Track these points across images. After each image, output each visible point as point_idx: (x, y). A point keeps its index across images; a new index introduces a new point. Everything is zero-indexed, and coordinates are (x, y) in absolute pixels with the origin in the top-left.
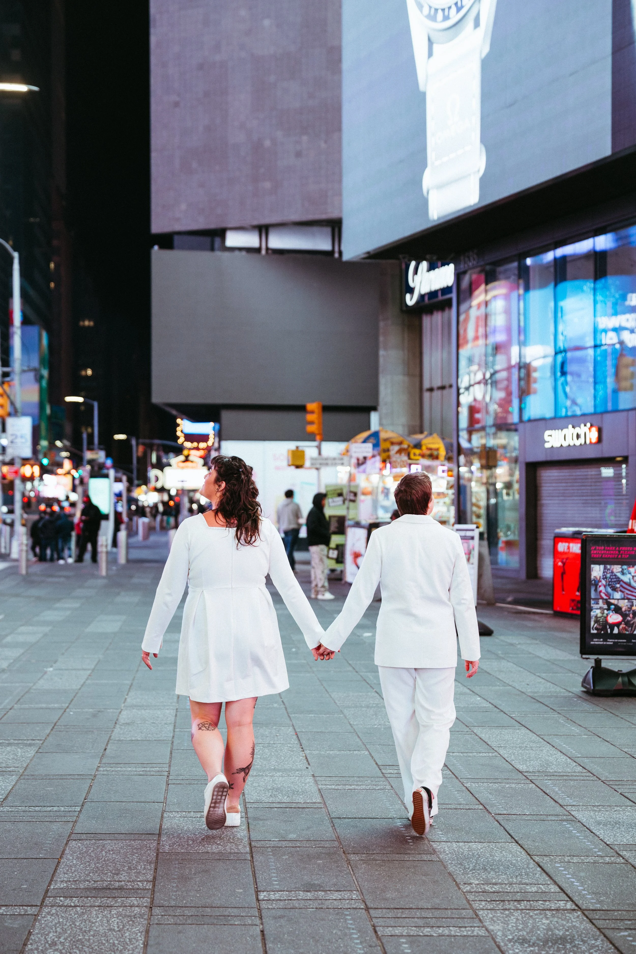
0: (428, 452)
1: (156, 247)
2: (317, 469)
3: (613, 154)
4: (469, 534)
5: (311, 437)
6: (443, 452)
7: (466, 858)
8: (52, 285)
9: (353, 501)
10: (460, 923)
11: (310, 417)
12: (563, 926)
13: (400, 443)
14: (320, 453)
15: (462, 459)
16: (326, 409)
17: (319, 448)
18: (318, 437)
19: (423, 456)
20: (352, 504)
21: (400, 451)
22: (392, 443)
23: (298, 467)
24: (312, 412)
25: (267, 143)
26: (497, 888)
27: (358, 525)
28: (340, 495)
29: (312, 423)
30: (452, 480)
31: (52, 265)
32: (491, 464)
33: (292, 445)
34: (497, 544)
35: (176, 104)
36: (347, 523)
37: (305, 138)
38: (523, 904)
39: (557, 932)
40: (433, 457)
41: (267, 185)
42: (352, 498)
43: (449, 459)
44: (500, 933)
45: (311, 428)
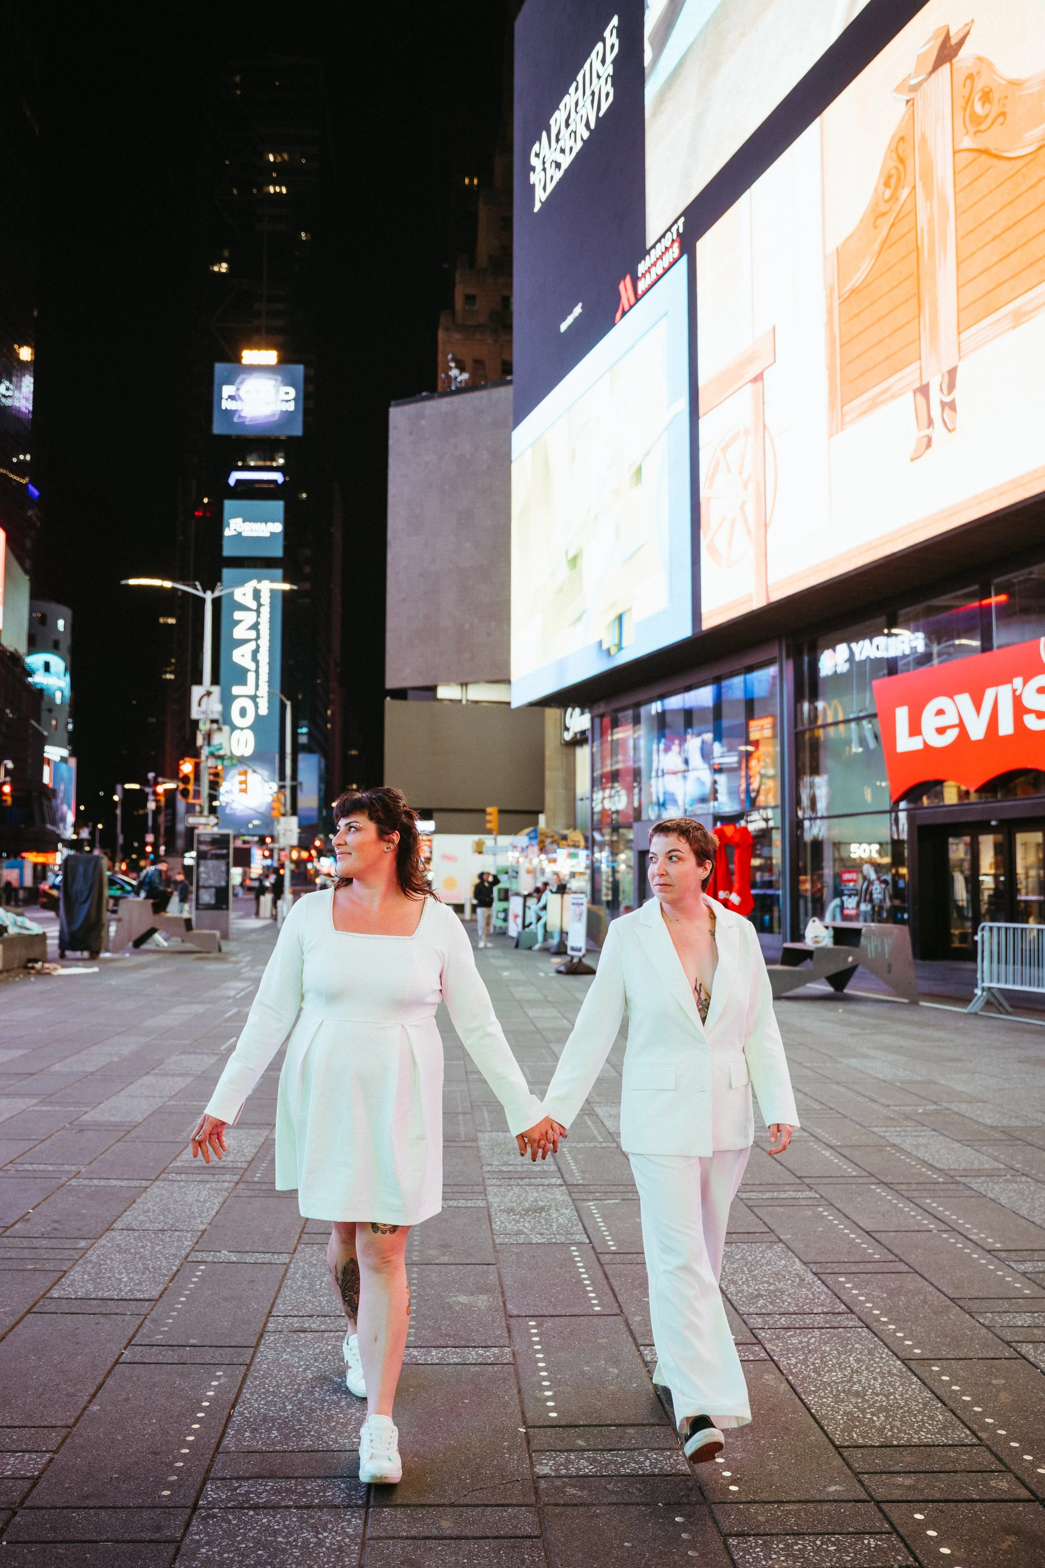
0: (572, 843)
1: (388, 699)
2: (494, 855)
3: (693, 634)
4: (580, 901)
5: (489, 832)
6: (582, 843)
7: (499, 1144)
8: (329, 726)
9: (516, 878)
10: (469, 1196)
11: (488, 818)
12: (547, 1198)
13: (552, 837)
14: (496, 843)
15: (596, 849)
16: (501, 812)
17: (495, 839)
18: (495, 832)
19: (569, 846)
20: (514, 880)
21: (552, 842)
22: (547, 837)
23: (480, 853)
24: (490, 814)
25: (467, 626)
26: (511, 1168)
27: (517, 894)
28: (507, 873)
29: (490, 822)
30: (589, 862)
31: (329, 712)
32: (615, 851)
33: (476, 838)
34: (618, 908)
35: (404, 600)
36: (510, 893)
37: (493, 624)
38: (524, 1181)
39: (540, 1203)
40: (576, 846)
41: (467, 655)
42: (514, 874)
43: (586, 848)
44: (496, 1205)
45: (488, 826)
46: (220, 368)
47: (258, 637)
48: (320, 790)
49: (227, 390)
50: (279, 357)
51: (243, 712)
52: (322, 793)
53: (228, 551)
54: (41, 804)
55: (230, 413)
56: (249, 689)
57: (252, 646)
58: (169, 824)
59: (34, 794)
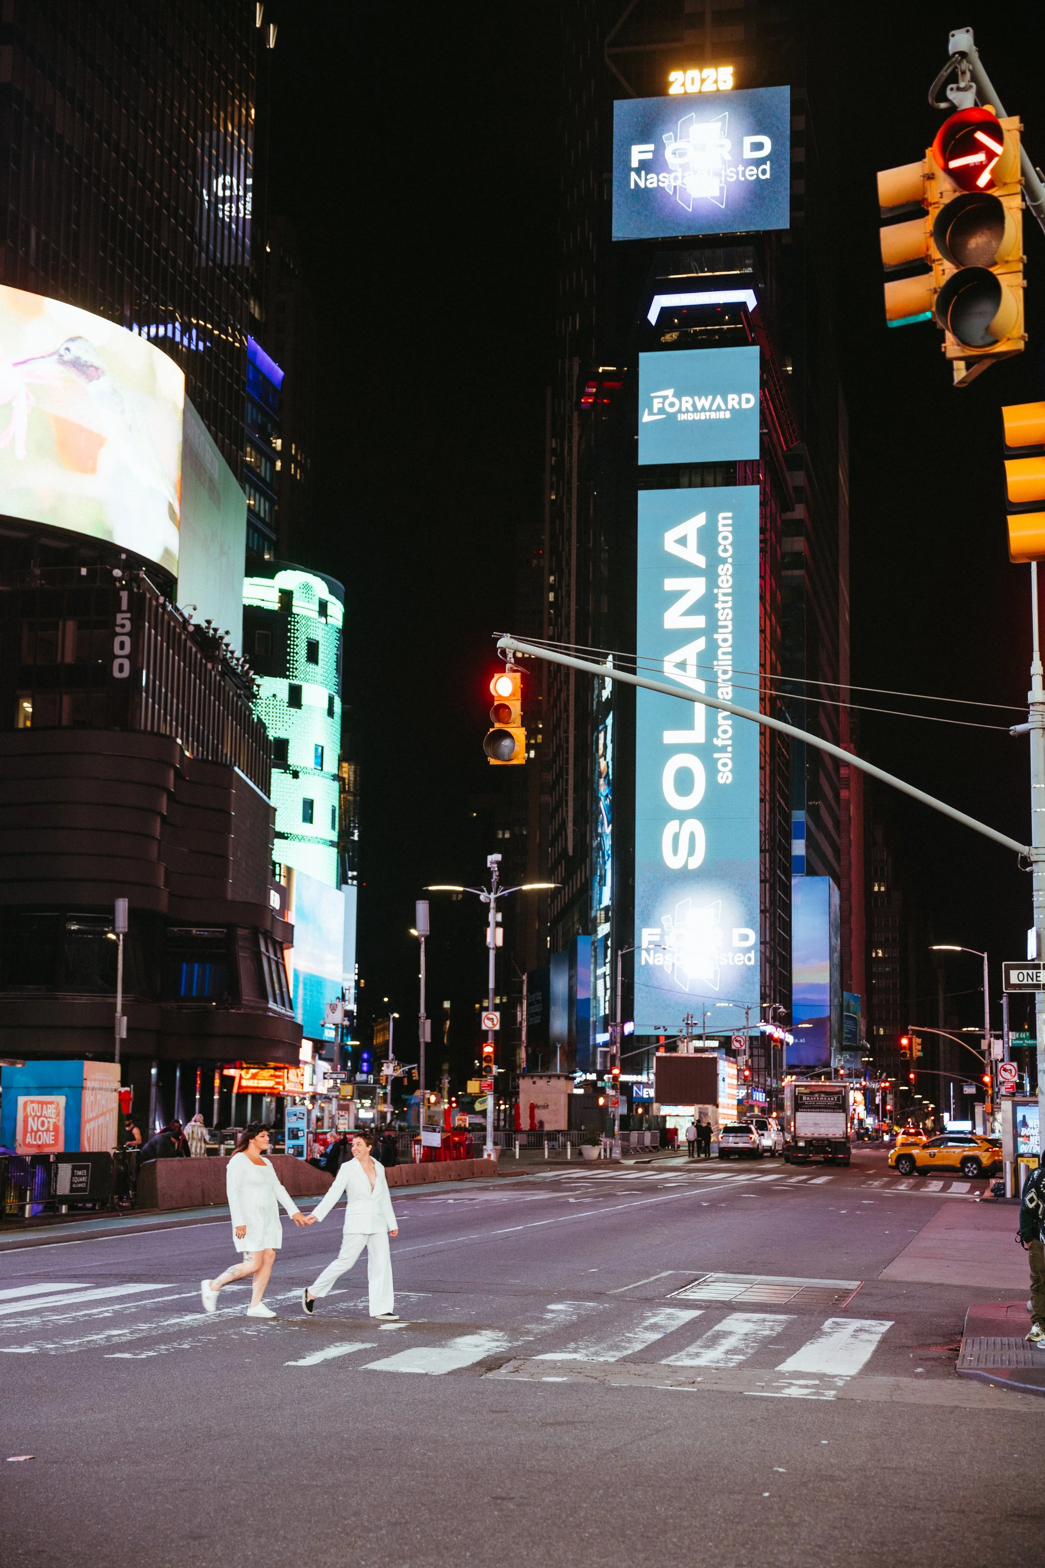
46: (622, 109)
47: (713, 626)
48: (832, 950)
49: (639, 153)
50: (739, 76)
51: (684, 781)
52: (836, 955)
53: (647, 456)
54: (257, 956)
55: (644, 196)
56: (697, 735)
57: (700, 644)
58: (537, 1020)
59: (241, 932)
